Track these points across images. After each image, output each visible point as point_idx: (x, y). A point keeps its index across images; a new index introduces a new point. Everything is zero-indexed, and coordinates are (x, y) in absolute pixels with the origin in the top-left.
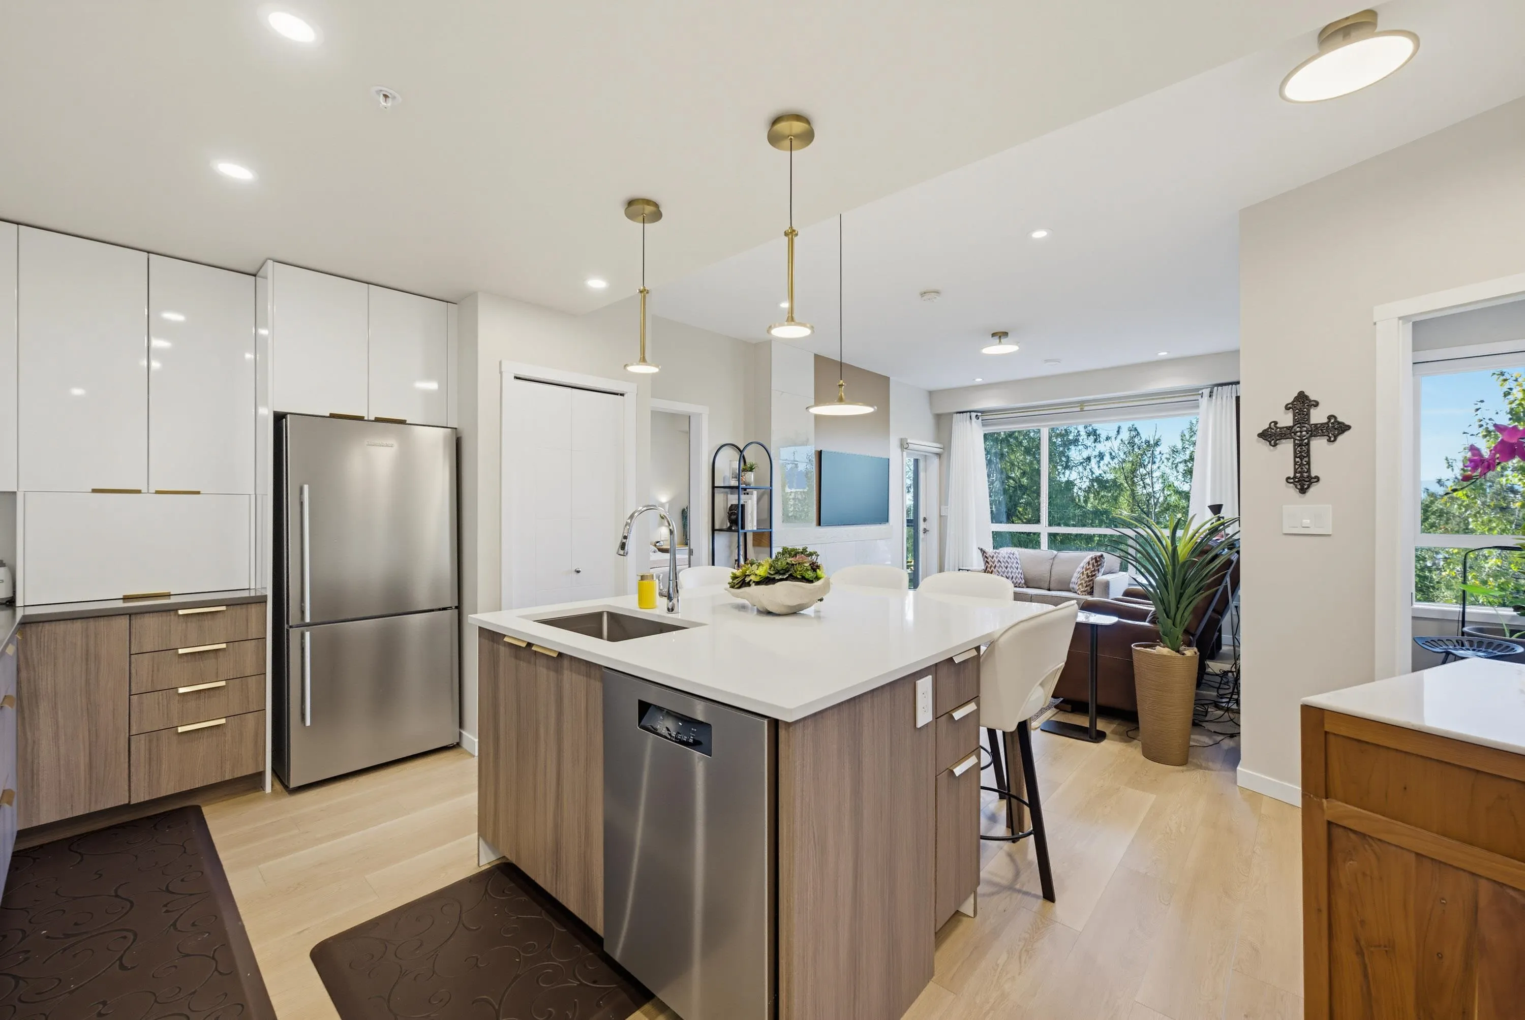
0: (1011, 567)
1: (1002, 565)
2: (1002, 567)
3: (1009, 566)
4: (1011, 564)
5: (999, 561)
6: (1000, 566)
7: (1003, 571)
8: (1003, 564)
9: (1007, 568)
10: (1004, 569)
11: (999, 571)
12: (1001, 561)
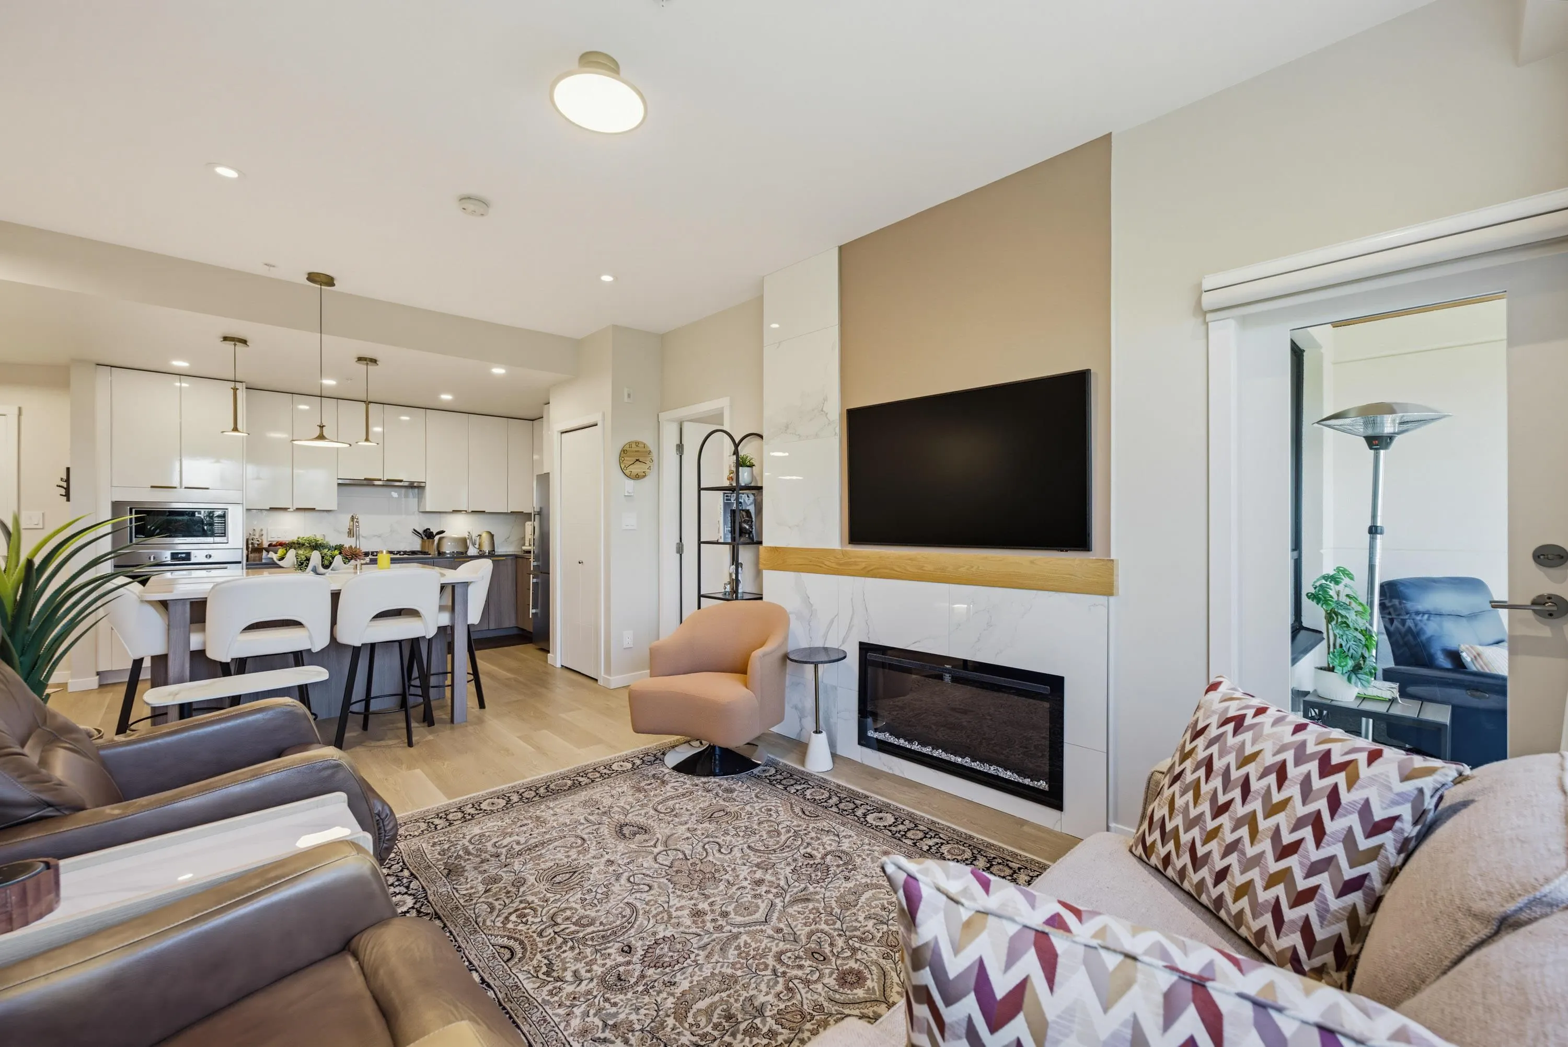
0: (1251, 820)
1: (1205, 788)
2: (1197, 797)
3: (1239, 810)
4: (1255, 805)
5: (1208, 764)
6: (1196, 786)
7: (1193, 813)
8: (1217, 782)
9: (1220, 810)
10: (1205, 807)
11: (1179, 802)
12: (1218, 765)
